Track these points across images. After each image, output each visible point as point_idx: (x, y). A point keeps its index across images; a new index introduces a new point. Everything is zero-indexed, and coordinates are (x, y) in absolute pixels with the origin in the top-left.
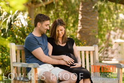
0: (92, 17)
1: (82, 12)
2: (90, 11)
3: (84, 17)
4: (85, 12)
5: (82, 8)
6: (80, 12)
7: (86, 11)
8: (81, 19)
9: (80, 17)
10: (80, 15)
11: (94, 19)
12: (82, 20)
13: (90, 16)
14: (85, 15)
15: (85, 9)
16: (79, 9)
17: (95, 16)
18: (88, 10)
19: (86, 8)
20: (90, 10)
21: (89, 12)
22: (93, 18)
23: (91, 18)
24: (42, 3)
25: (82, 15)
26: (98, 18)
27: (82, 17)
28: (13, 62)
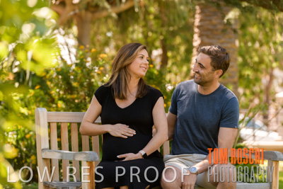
0: (223, 40)
1: (201, 30)
2: (219, 27)
4: (209, 30)
5: (201, 21)
6: (196, 30)
7: (210, 27)
9: (197, 41)
10: (196, 37)
11: (229, 45)
13: (219, 39)
14: (208, 36)
15: (208, 22)
16: (194, 22)
17: (230, 39)
18: (215, 25)
19: (210, 20)
20: (220, 24)
21: (217, 30)
22: (227, 43)
23: (222, 43)
24: (110, 10)
25: (201, 36)
26: (237, 43)
27: (202, 41)
28: (42, 148)
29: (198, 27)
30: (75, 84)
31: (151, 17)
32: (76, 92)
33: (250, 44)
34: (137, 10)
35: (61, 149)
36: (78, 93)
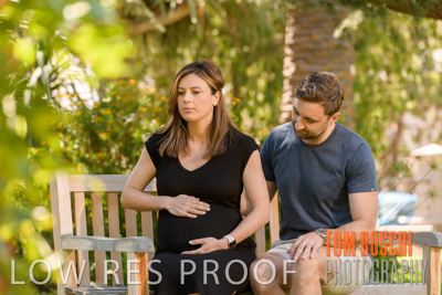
0: (331, 65)
1: (295, 51)
2: (324, 45)
3: (304, 67)
4: (307, 50)
5: (295, 36)
6: (288, 51)
7: (310, 46)
8: (294, 74)
9: (289, 69)
10: (288, 62)
12: (298, 78)
13: (324, 64)
14: (306, 61)
15: (306, 39)
16: (284, 39)
17: (342, 63)
18: (317, 43)
19: (310, 35)
20: (326, 40)
21: (321, 50)
24: (153, 20)
25: (295, 60)
26: (353, 70)
27: (297, 68)
28: (62, 233)
29: (291, 46)
30: (103, 136)
31: (215, 32)
32: (105, 149)
33: (371, 72)
34: (194, 20)
35: (92, 235)
36: (109, 151)
